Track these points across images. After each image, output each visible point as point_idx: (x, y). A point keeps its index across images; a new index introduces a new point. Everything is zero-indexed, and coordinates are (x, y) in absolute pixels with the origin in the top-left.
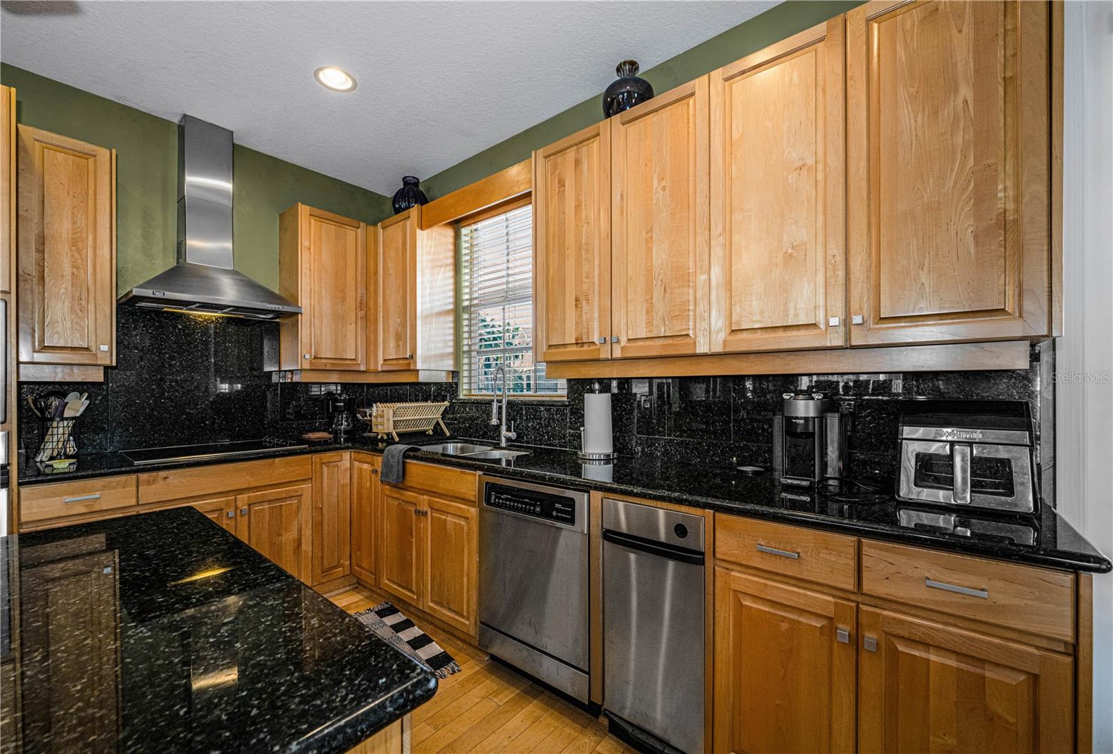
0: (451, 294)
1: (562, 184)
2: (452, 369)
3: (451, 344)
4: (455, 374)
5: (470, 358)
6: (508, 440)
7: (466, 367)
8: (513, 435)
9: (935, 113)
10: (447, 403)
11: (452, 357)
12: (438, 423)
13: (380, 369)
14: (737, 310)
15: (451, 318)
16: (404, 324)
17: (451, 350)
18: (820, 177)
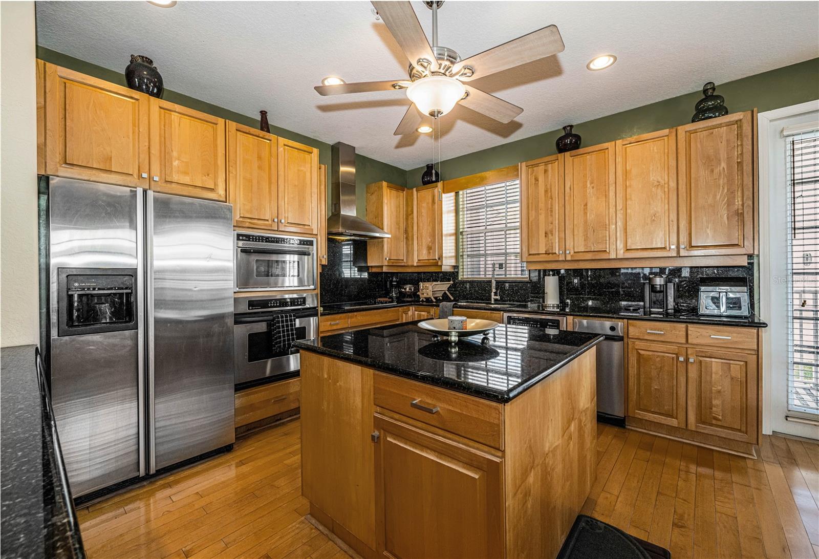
0: (454, 225)
1: (537, 180)
2: (454, 264)
3: (454, 251)
4: (456, 267)
5: (463, 258)
6: (496, 300)
7: (461, 264)
8: (498, 297)
9: (712, 171)
10: (452, 282)
11: (454, 258)
12: (445, 293)
13: (415, 264)
14: (629, 241)
15: (453, 238)
16: (433, 242)
17: (454, 254)
18: (666, 190)
